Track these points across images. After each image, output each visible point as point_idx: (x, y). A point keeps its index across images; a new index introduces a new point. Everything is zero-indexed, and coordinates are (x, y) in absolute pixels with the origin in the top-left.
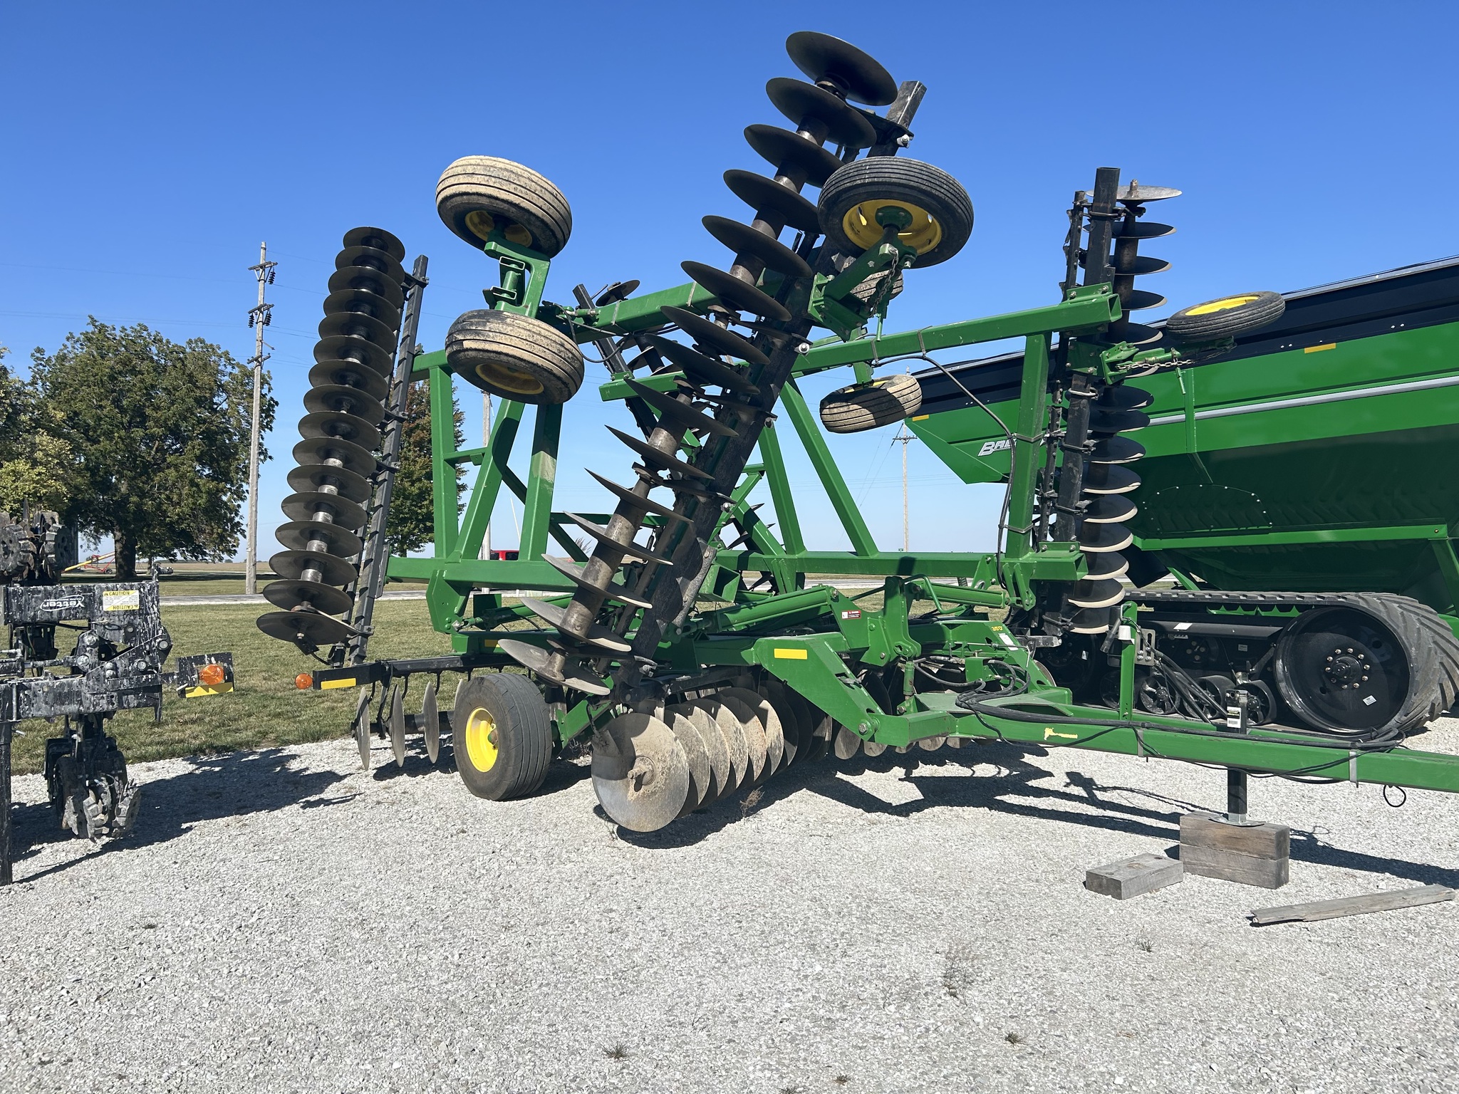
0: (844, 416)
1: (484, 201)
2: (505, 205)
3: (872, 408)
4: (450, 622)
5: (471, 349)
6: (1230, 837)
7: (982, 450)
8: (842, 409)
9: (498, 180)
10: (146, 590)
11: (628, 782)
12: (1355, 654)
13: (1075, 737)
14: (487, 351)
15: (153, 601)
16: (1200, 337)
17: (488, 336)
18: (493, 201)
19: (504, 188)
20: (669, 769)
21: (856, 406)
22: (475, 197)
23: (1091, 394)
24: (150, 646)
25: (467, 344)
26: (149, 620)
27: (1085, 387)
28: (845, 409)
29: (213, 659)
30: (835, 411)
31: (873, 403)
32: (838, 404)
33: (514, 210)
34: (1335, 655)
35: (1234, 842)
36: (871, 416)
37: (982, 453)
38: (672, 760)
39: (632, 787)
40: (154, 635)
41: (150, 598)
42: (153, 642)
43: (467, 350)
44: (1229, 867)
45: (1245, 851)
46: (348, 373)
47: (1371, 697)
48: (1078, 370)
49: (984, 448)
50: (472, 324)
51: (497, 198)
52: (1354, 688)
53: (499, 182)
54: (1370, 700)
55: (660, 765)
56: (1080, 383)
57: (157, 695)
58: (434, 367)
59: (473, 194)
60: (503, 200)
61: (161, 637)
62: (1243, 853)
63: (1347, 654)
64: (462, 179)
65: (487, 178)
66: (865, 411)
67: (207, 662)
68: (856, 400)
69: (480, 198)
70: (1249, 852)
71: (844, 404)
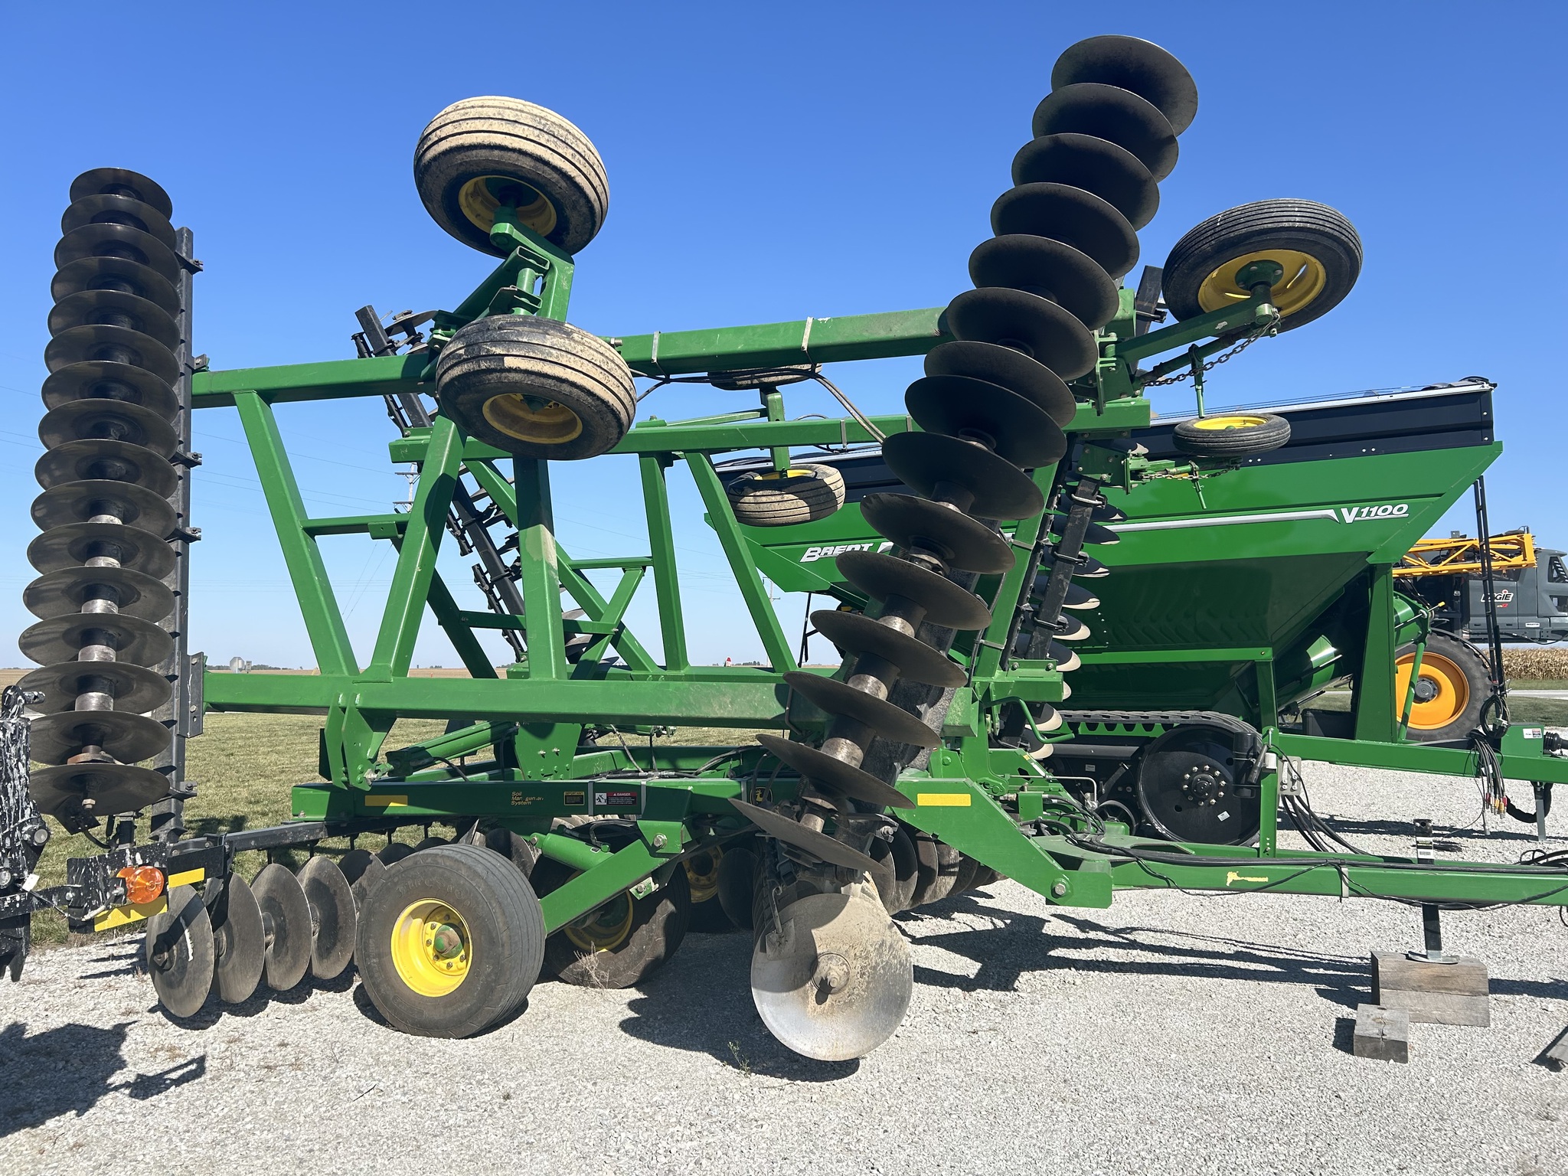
0: (776, 506)
1: (527, 163)
2: (555, 175)
3: (810, 500)
4: (362, 772)
5: (517, 370)
6: (1438, 976)
7: (806, 555)
8: (773, 499)
9: (552, 139)
10: (8, 735)
11: (805, 992)
12: (1211, 772)
13: (1266, 880)
14: (546, 376)
15: (18, 756)
16: (1229, 452)
17: (551, 355)
18: (539, 165)
19: (560, 151)
20: (874, 968)
21: (792, 497)
22: (515, 155)
23: (1097, 502)
24: (12, 839)
25: (509, 362)
26: (10, 791)
27: (1093, 494)
28: (779, 498)
29: (138, 856)
30: (764, 499)
31: (811, 494)
32: (769, 492)
33: (564, 184)
34: (1192, 773)
35: (1440, 984)
36: (807, 510)
37: (804, 559)
38: (880, 955)
39: (812, 999)
40: (16, 819)
41: (13, 750)
42: (17, 833)
43: (510, 370)
44: (1437, 1009)
45: (1455, 989)
46: (115, 385)
47: (1225, 813)
48: (1089, 476)
49: (808, 553)
50: (520, 334)
51: (547, 163)
52: (1210, 804)
53: (554, 142)
54: (1224, 816)
55: (858, 964)
56: (1087, 490)
57: (21, 930)
58: (247, 391)
59: (514, 150)
60: (555, 168)
61: (31, 821)
62: (1454, 992)
63: (1204, 771)
64: (496, 126)
65: (537, 132)
66: (802, 503)
67: (129, 863)
68: (792, 488)
69: (521, 157)
70: (1460, 991)
71: (777, 492)
